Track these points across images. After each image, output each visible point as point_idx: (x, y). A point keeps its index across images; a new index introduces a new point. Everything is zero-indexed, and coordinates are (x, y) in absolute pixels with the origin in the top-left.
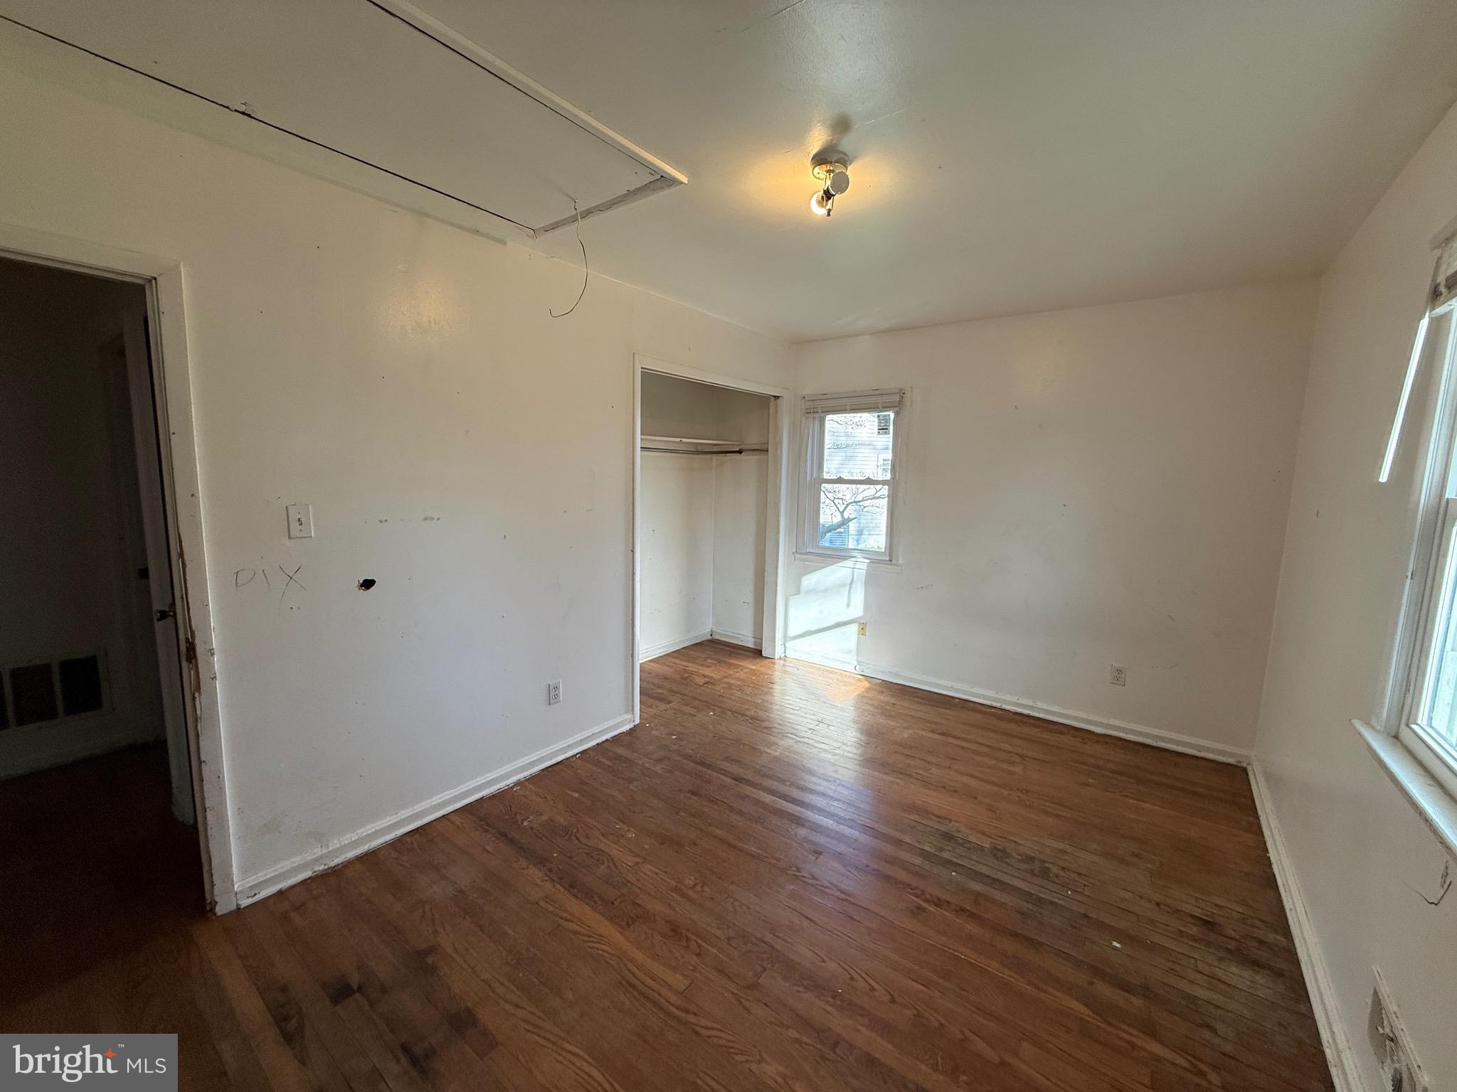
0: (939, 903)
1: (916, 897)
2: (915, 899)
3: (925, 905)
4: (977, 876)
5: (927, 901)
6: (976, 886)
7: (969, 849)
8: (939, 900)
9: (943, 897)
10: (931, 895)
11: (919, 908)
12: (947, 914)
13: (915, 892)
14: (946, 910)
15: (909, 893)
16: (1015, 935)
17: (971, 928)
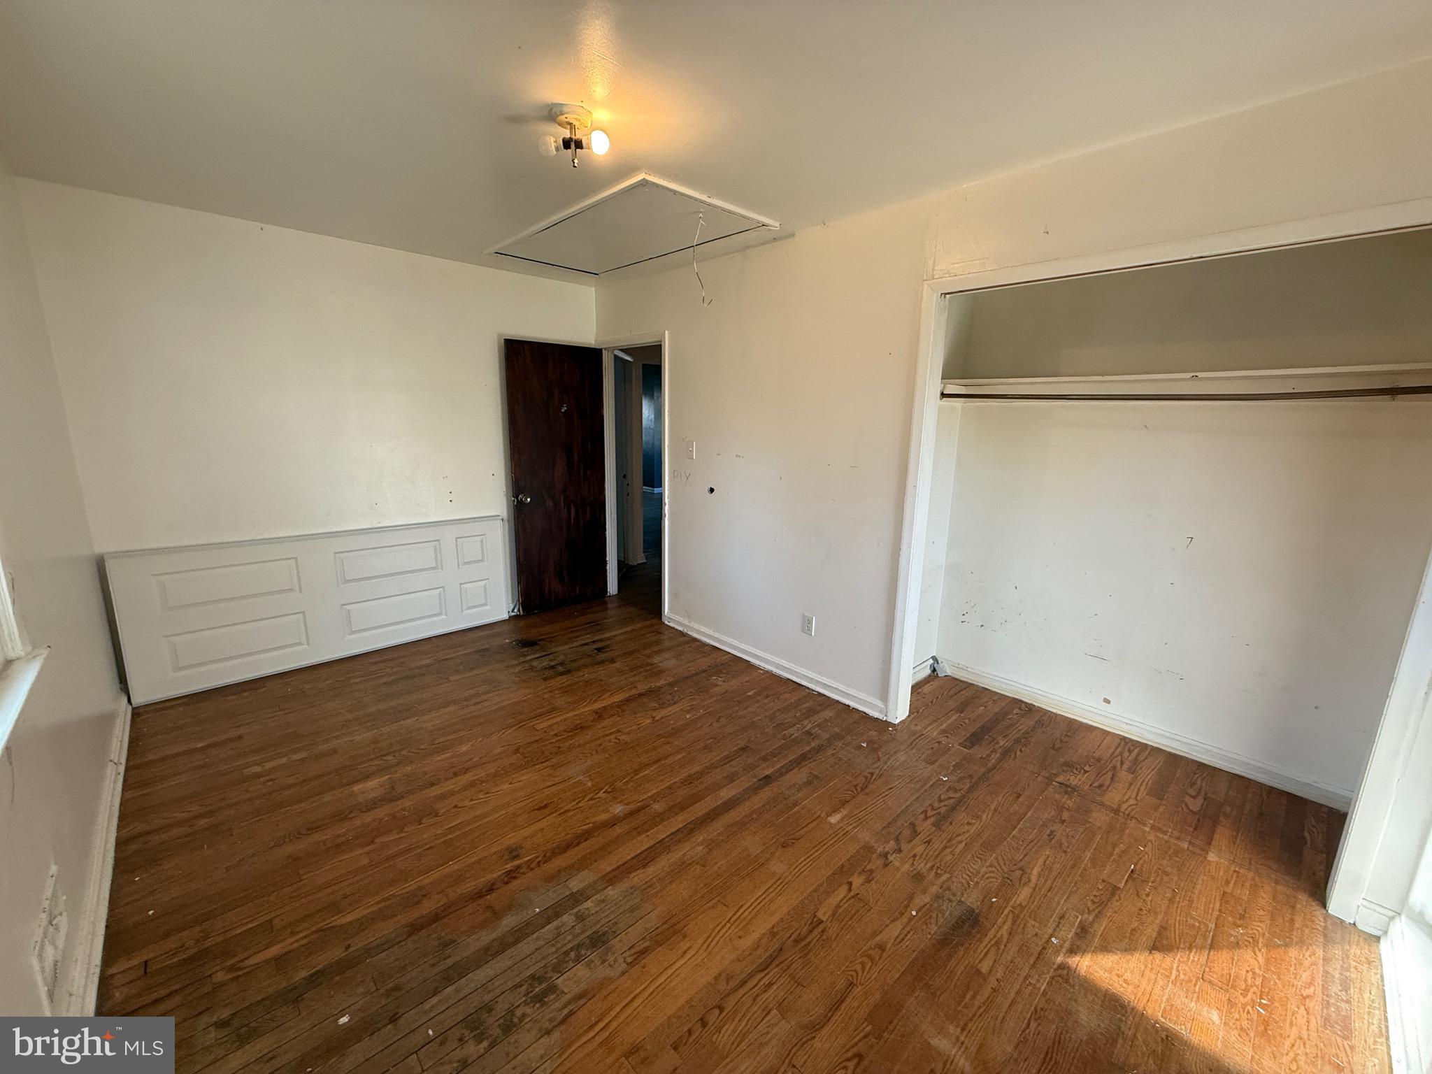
0: (511, 875)
1: (529, 860)
2: (527, 858)
3: (517, 863)
4: (520, 934)
5: (518, 867)
6: (509, 922)
7: (567, 953)
8: (515, 878)
9: (515, 883)
10: (523, 874)
11: (517, 857)
12: (495, 875)
13: (535, 863)
14: (500, 876)
15: (536, 857)
16: (436, 918)
17: (468, 887)
